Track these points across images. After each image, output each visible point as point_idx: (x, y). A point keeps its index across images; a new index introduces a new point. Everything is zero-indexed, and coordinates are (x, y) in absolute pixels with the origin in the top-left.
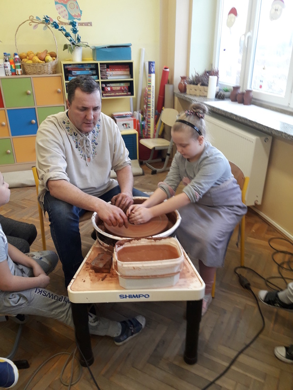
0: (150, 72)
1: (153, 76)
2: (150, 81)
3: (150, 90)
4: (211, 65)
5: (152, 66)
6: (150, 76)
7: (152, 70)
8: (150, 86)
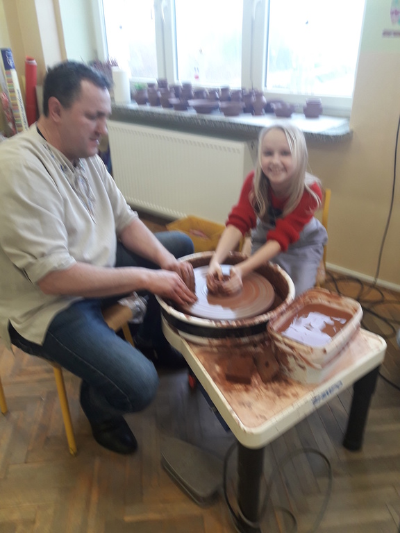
0: (7, 67)
1: (14, 73)
2: (11, 82)
3: (14, 98)
4: (95, 52)
5: (9, 56)
6: (9, 75)
7: (11, 64)
8: (12, 91)
